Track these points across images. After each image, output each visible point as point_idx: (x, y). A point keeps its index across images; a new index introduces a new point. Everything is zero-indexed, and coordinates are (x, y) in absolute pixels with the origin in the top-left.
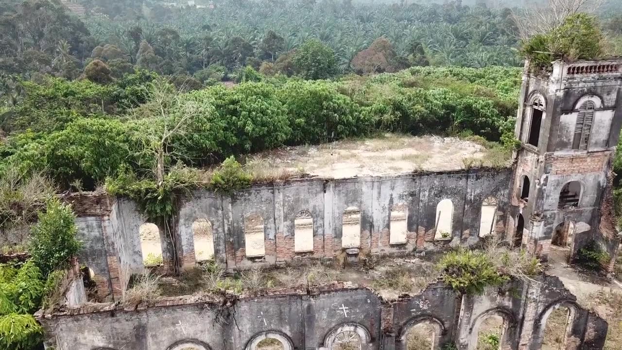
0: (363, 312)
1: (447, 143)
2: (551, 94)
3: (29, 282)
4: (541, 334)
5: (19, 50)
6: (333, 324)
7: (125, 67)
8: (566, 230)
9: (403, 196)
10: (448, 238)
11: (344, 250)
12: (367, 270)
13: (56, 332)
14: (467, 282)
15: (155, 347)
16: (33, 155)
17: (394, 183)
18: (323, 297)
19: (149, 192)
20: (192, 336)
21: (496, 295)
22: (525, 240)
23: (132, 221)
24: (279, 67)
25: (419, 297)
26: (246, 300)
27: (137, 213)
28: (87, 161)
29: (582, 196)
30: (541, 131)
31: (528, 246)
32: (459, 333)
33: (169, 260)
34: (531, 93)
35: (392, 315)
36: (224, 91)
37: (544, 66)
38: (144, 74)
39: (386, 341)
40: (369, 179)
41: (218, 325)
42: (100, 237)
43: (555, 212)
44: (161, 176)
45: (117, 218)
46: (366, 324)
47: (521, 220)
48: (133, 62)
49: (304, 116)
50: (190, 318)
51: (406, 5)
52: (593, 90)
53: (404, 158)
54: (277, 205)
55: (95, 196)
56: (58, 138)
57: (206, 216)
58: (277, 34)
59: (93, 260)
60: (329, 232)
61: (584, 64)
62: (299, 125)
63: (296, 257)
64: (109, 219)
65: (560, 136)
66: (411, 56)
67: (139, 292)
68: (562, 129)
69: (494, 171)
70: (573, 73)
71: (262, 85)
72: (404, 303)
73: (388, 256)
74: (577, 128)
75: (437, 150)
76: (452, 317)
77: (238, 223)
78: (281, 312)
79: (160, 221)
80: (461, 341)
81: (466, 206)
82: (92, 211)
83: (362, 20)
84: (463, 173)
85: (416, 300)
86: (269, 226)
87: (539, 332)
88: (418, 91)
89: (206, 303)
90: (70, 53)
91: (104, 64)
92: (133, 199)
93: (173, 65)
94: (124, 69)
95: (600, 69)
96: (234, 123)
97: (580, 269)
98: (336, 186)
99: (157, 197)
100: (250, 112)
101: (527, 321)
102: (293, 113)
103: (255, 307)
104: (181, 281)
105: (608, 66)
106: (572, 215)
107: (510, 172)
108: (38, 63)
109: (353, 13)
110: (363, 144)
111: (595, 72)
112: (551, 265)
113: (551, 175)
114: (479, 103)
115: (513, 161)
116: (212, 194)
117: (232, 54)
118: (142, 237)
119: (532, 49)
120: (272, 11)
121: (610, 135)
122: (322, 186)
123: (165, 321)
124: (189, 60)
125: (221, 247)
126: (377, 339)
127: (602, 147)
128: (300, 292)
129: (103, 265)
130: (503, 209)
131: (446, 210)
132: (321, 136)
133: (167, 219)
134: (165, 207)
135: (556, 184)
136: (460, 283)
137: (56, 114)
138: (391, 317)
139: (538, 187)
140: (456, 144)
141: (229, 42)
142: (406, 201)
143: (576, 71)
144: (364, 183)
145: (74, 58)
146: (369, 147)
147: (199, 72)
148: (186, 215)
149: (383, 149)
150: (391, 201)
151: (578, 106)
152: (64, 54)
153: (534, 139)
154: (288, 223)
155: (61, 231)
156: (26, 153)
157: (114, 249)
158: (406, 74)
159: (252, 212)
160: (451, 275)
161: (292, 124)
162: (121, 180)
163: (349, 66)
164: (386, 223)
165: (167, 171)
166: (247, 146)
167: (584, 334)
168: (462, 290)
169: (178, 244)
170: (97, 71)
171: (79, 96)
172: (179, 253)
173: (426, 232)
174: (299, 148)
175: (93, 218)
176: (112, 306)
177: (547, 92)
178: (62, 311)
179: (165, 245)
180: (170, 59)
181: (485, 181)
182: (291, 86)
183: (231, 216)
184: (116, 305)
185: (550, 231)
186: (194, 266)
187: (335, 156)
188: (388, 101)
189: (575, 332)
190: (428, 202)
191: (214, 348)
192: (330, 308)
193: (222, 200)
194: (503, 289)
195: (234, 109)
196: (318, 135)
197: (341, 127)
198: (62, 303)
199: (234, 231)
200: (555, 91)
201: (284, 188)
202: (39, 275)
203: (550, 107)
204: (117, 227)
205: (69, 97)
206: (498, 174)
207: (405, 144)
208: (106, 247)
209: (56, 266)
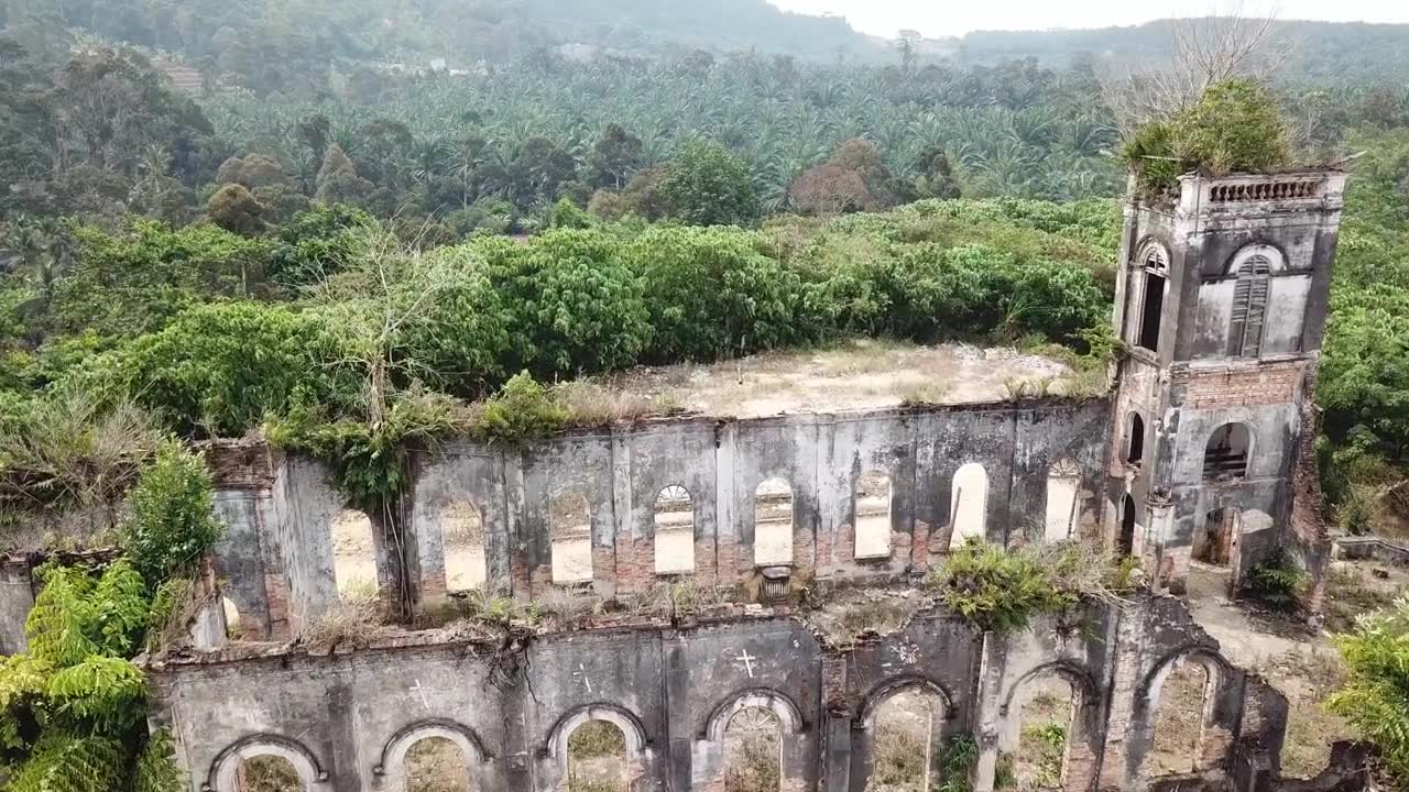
0: (783, 667)
1: (991, 360)
2: (1178, 242)
3: (121, 600)
5: (57, 167)
6: (725, 692)
7: (291, 201)
8: (1227, 529)
9: (881, 456)
10: (978, 547)
11: (759, 570)
12: (807, 610)
13: (171, 698)
14: (991, 604)
15: (368, 733)
16: (102, 378)
17: (863, 429)
18: (704, 635)
19: (352, 445)
20: (441, 712)
21: (1053, 635)
22: (1138, 548)
23: (316, 504)
24: (630, 202)
25: (897, 637)
26: (551, 638)
27: (327, 488)
28: (214, 393)
29: (1255, 455)
30: (1163, 319)
31: (1143, 560)
32: (980, 712)
33: (390, 590)
34: (1141, 242)
35: (844, 675)
36: (508, 247)
37: (1164, 186)
38: (337, 213)
39: (832, 729)
40: (810, 419)
41: (494, 689)
42: (251, 535)
43: (1198, 487)
44: (378, 410)
45: (287, 498)
46: (792, 694)
47: (1129, 503)
48: (309, 192)
49: (682, 301)
50: (438, 675)
51: (915, 69)
52: (1263, 233)
54: (618, 473)
55: (243, 448)
56: (153, 344)
57: (469, 495)
58: (628, 132)
59: (236, 581)
60: (727, 530)
61: (1244, 181)
62: (670, 321)
63: (658, 584)
64: (270, 497)
65: (1200, 329)
66: (922, 179)
67: (337, 621)
68: (1203, 314)
69: (1069, 405)
70: (1222, 199)
71: (595, 235)
72: (867, 650)
73: (851, 583)
74: (1235, 313)
75: (967, 374)
76: (967, 680)
77: (536, 512)
78: (620, 666)
79: (373, 506)
80: (985, 729)
81: (1014, 479)
82: (238, 479)
83: (818, 102)
84: (1007, 408)
85: (893, 643)
86: (601, 519)
87: (1145, 716)
88: (927, 250)
89: (470, 643)
90: (170, 173)
91: (248, 194)
92: (319, 457)
93: (397, 198)
94: (289, 207)
95: (1276, 192)
96: (529, 314)
97: (1254, 610)
98: (740, 434)
99: (368, 454)
100: (560, 291)
101: (1120, 692)
102: (657, 296)
103: (568, 655)
105: (1293, 186)
106: (1233, 495)
107: (1106, 406)
108: (97, 195)
109: (797, 85)
110: (809, 360)
111: (1266, 198)
112: (1194, 601)
113: (1184, 409)
114: (1061, 275)
115: (1111, 383)
116: (484, 449)
117: (527, 176)
119: (1141, 150)
120: (618, 84)
121: (1304, 326)
122: (712, 433)
123: (389, 680)
124: (433, 188)
125: (502, 563)
126: (814, 726)
127: (1289, 351)
128: (657, 622)
129: (256, 593)
130: (1092, 483)
131: (972, 485)
132: (717, 345)
133: (389, 500)
134: (385, 475)
135: (1196, 428)
136: (978, 604)
137: (146, 296)
138: (841, 678)
139: (1159, 434)
140: (1010, 362)
141: (522, 150)
142: (887, 466)
143: (1227, 195)
144: (798, 427)
145: (178, 185)
146: (821, 369)
147: (455, 214)
148: (427, 494)
149: (853, 371)
150: (857, 465)
151: (1234, 267)
152: (158, 176)
153: (1149, 337)
154: (642, 511)
155: (184, 503)
156: (88, 374)
157: (279, 558)
158: (908, 215)
159: (567, 488)
160: (961, 590)
161: (655, 318)
162: (294, 418)
164: (845, 514)
165: (389, 401)
166: (561, 360)
167: (1239, 721)
168: (984, 622)
169: (410, 553)
170: (233, 208)
171: (198, 259)
172: (412, 573)
173: (930, 533)
174: (671, 371)
175: (240, 493)
176: (284, 647)
177: (1171, 237)
178: (185, 656)
179: (384, 556)
180: (391, 186)
181: (1054, 425)
182: (656, 237)
183: (522, 496)
184: (292, 646)
185: (1187, 527)
186: (443, 602)
187: (748, 386)
188: (863, 269)
189: (1220, 716)
190: (934, 469)
191: (484, 739)
192: (718, 658)
193: (504, 461)
194: (1066, 622)
195: (528, 284)
196: (712, 341)
197: (762, 326)
198: (186, 642)
199: (528, 529)
200: (1186, 236)
201: (633, 438)
202: (140, 587)
203: (1179, 268)
204: (285, 515)
205: (175, 261)
206: (1079, 410)
207: (900, 362)
208: (263, 554)
209: (172, 572)
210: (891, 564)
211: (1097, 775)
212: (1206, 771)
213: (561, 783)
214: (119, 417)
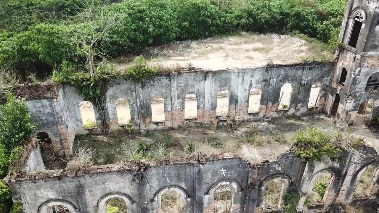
0: (236, 173)
1: (283, 39)
2: (371, 10)
4: (356, 183)
6: (215, 181)
8: (366, 103)
9: (259, 82)
10: (287, 109)
11: (217, 117)
12: (233, 130)
13: (20, 190)
14: (311, 154)
15: (92, 197)
16: (6, 50)
17: (254, 73)
18: (209, 164)
19: (84, 81)
20: (117, 190)
21: (329, 160)
22: (339, 111)
23: (74, 99)
25: (276, 162)
26: (155, 167)
27: (77, 95)
30: (360, 38)
31: (341, 115)
32: (302, 186)
33: (100, 125)
34: (354, 9)
35: (256, 175)
36: (134, 4)
39: (251, 192)
40: (236, 70)
41: (135, 184)
42: (52, 113)
43: (363, 93)
44: (92, 69)
45: (63, 99)
46: (238, 180)
47: (338, 96)
49: (188, 20)
50: (115, 179)
53: (255, 50)
54: (173, 89)
55: (46, 86)
56: (23, 37)
57: (124, 96)
59: (48, 127)
60: (208, 106)
62: (185, 27)
63: (186, 122)
64: (57, 101)
65: (373, 41)
67: (77, 163)
68: (375, 36)
69: (322, 64)
72: (265, 167)
73: (246, 121)
75: (276, 44)
76: (298, 174)
77: (146, 101)
78: (179, 174)
79: (93, 100)
80: (303, 191)
81: (301, 88)
82: (45, 95)
84: (301, 66)
85: (274, 164)
86: (167, 103)
87: (354, 182)
88: (264, 3)
89: (126, 170)
92: (73, 85)
96: (141, 26)
97: (374, 130)
98: (213, 76)
99: (90, 84)
100: (151, 18)
102: (180, 19)
103: (161, 171)
104: (109, 138)
106: (373, 95)
107: (333, 64)
110: (228, 39)
112: (355, 127)
113: (363, 68)
114: (305, 11)
115: (336, 57)
116: (128, 81)
118: (82, 106)
122: (204, 76)
123: (97, 181)
125: (136, 116)
126: (245, 189)
128: (192, 161)
129: (56, 131)
130: (325, 89)
133: (98, 98)
134: (96, 91)
135: (366, 74)
136: (307, 154)
137: (22, 19)
139: (353, 76)
140: (289, 40)
142: (261, 85)
144: (232, 73)
146: (232, 42)
148: (110, 96)
149: (241, 43)
150: (251, 85)
153: (353, 42)
154: (180, 100)
155: (18, 118)
157: (62, 121)
159: (156, 94)
160: (300, 148)
161: (180, 26)
162: (64, 72)
164: (246, 100)
165: (96, 66)
166: (150, 41)
168: (307, 159)
169: (106, 114)
171: (37, 6)
172: (107, 120)
173: (272, 105)
174: (185, 43)
175: (46, 100)
176: (59, 173)
177: (368, 8)
178: (23, 177)
179: (98, 115)
181: (316, 71)
183: (142, 97)
184: (62, 172)
185: (357, 105)
186: (118, 128)
187: (209, 48)
188: (244, 10)
190: (276, 86)
191: (132, 198)
192: (213, 171)
193: (135, 85)
194: (335, 156)
195: (140, 16)
196: (197, 33)
197: (213, 28)
198: (23, 171)
199: (144, 106)
200: (375, 8)
201: (177, 78)
202: (5, 150)
203: (369, 20)
204: (63, 105)
205: (30, 7)
206: (324, 66)
207: (255, 40)
208: (56, 119)
209: (17, 144)
210: (259, 115)
211: (335, 200)
212: (370, 197)
213: (159, 208)
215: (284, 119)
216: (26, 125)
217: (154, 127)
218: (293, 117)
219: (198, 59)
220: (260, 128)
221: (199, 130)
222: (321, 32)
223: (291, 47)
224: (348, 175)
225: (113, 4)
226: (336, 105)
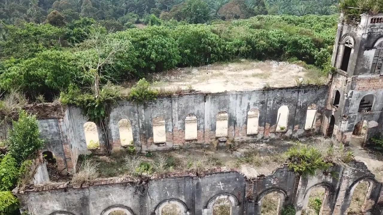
0: (233, 187)
1: (281, 66)
2: (358, 36)
3: (8, 168)
4: (350, 199)
5: (6, 3)
6: (214, 194)
7: (74, 15)
8: (361, 125)
9: (256, 104)
10: (284, 130)
11: (217, 138)
12: (232, 151)
13: (28, 202)
14: (304, 168)
15: (95, 210)
16: (14, 75)
17: (251, 95)
18: (207, 177)
19: (89, 102)
20: (119, 203)
21: (322, 175)
22: (335, 132)
23: (79, 121)
24: (172, 15)
25: (271, 176)
26: (156, 180)
27: (82, 116)
28: (49, 78)
29: (375, 104)
30: (350, 62)
31: (337, 136)
32: (297, 200)
33: (103, 145)
34: (344, 36)
35: (253, 189)
36: (137, 32)
37: (354, 17)
38: (85, 20)
39: (249, 206)
40: (234, 93)
41: (137, 197)
42: (57, 133)
43: (356, 114)
44: (97, 91)
45: (69, 120)
46: (235, 194)
47: (333, 118)
48: (79, 11)
49: (189, 48)
50: (118, 192)
53: (254, 76)
54: (174, 110)
55: (53, 106)
56: (30, 63)
57: (127, 117)
59: (54, 147)
60: (207, 127)
61: (382, 16)
62: (186, 54)
63: (186, 143)
64: (63, 121)
65: (362, 65)
66: (256, 7)
67: (83, 176)
68: (364, 60)
69: (316, 87)
70: (374, 22)
71: (162, 28)
72: (261, 180)
73: (245, 142)
74: (374, 60)
75: (274, 70)
76: (293, 189)
77: (148, 122)
78: (179, 187)
79: (97, 121)
80: (298, 205)
81: (297, 110)
82: (52, 115)
84: (296, 89)
85: (269, 178)
86: (168, 124)
87: (348, 197)
88: (262, 32)
89: (128, 182)
90: (39, 5)
91: (59, 13)
92: (79, 106)
93: (104, 13)
96: (144, 53)
97: (370, 151)
98: (212, 98)
99: (95, 105)
100: (153, 45)
101: (341, 191)
102: (182, 46)
103: (161, 185)
104: (112, 159)
106: (367, 117)
107: (327, 88)
108: (18, 12)
110: (227, 66)
112: (351, 148)
113: (355, 90)
114: (302, 39)
115: (329, 81)
116: (131, 103)
117: (142, 6)
118: (86, 129)
119: (346, 5)
122: (203, 98)
123: (101, 194)
124: (115, 10)
125: (138, 137)
126: (242, 204)
128: (191, 174)
129: (60, 150)
130: (321, 111)
131: (284, 112)
133: (102, 119)
134: (100, 112)
135: (358, 96)
136: (300, 168)
137: (29, 46)
139: (346, 98)
140: (287, 66)
142: (258, 107)
143: (376, 21)
144: (231, 95)
145: (41, 9)
146: (231, 69)
147: (122, 17)
148: (114, 117)
149: (241, 69)
150: (249, 107)
151: (376, 45)
152: (35, 6)
153: (344, 67)
154: (181, 121)
155: (29, 134)
156: (9, 74)
157: (67, 140)
158: (254, 20)
159: (158, 115)
160: (293, 162)
161: (182, 53)
162: (70, 94)
163: (217, 14)
164: (244, 121)
165: (101, 88)
166: (153, 67)
167: (378, 198)
168: (301, 173)
169: (109, 135)
170: (55, 18)
171: (44, 34)
172: (110, 140)
173: (270, 126)
174: (186, 69)
175: (53, 120)
176: (65, 185)
177: (355, 35)
178: (31, 189)
179: (101, 136)
180: (103, 9)
181: (310, 94)
182: (181, 28)
183: (144, 118)
184: (68, 184)
185: (352, 126)
186: (120, 149)
187: (210, 74)
188: (243, 38)
189: (372, 197)
190: (273, 108)
191: (134, 211)
192: (212, 184)
193: (138, 107)
194: (327, 171)
195: (144, 43)
196: (198, 60)
197: (213, 55)
198: (31, 183)
199: (146, 127)
200: (361, 35)
201: (178, 99)
202: (15, 163)
203: (357, 45)
204: (69, 125)
205: (37, 35)
206: (319, 89)
207: (254, 66)
208: (62, 138)
209: (27, 157)
210: (258, 136)
212: (365, 213)
214: (12, 97)
215: (282, 140)
216: (36, 140)
217: (155, 147)
218: (290, 138)
219: (198, 84)
220: (259, 148)
221: (200, 151)
222: (319, 58)
223: (289, 73)
224: (341, 189)
225: (117, 32)
226: (331, 126)
